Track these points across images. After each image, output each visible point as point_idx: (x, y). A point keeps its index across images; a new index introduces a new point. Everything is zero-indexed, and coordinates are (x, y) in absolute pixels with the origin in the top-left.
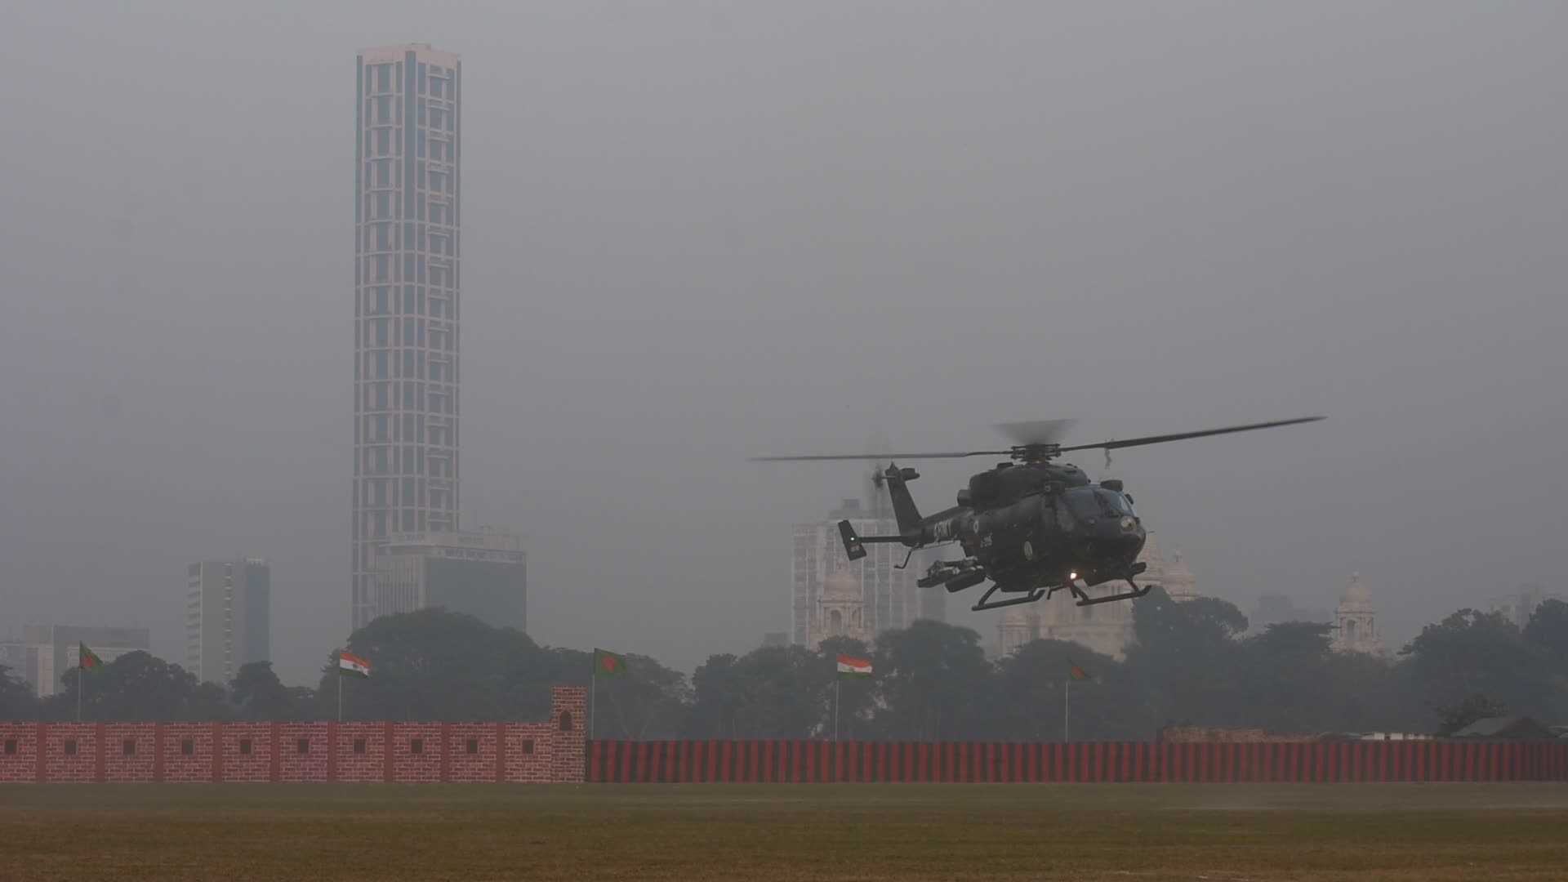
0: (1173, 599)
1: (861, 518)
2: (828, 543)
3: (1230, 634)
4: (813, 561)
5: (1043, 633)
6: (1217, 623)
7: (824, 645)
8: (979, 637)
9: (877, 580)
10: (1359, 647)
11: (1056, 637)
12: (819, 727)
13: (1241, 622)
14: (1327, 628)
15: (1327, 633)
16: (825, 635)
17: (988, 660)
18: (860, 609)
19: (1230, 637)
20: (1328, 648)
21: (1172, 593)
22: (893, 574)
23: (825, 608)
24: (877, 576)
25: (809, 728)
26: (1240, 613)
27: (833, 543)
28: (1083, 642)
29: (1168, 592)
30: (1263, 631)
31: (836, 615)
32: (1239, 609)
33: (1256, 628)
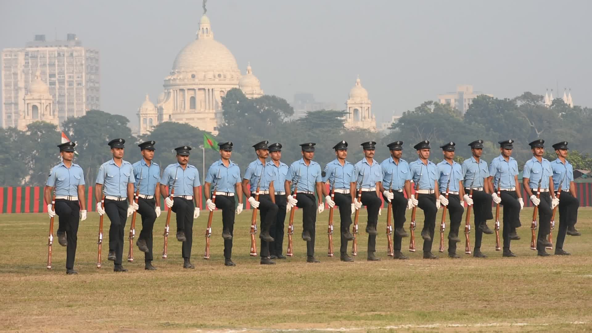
0: (247, 96)
1: (47, 47)
2: (26, 63)
3: (282, 118)
4: (15, 74)
5: (166, 119)
6: (274, 111)
7: (30, 127)
8: (128, 121)
9: (57, 86)
10: (360, 125)
11: (174, 120)
12: (27, 179)
13: (289, 110)
14: (342, 114)
15: (342, 117)
16: (29, 120)
17: (133, 135)
18: (50, 104)
19: (283, 120)
20: (344, 126)
21: (245, 93)
22: (67, 82)
23: (28, 104)
24: (57, 83)
25: (21, 179)
26: (288, 105)
27: (28, 63)
28: (193, 124)
29: (244, 93)
30: (304, 115)
31: (35, 108)
32: (288, 102)
33: (300, 113)
